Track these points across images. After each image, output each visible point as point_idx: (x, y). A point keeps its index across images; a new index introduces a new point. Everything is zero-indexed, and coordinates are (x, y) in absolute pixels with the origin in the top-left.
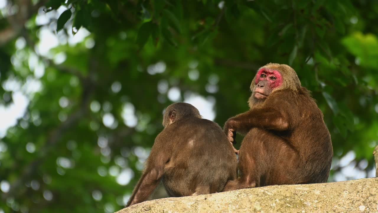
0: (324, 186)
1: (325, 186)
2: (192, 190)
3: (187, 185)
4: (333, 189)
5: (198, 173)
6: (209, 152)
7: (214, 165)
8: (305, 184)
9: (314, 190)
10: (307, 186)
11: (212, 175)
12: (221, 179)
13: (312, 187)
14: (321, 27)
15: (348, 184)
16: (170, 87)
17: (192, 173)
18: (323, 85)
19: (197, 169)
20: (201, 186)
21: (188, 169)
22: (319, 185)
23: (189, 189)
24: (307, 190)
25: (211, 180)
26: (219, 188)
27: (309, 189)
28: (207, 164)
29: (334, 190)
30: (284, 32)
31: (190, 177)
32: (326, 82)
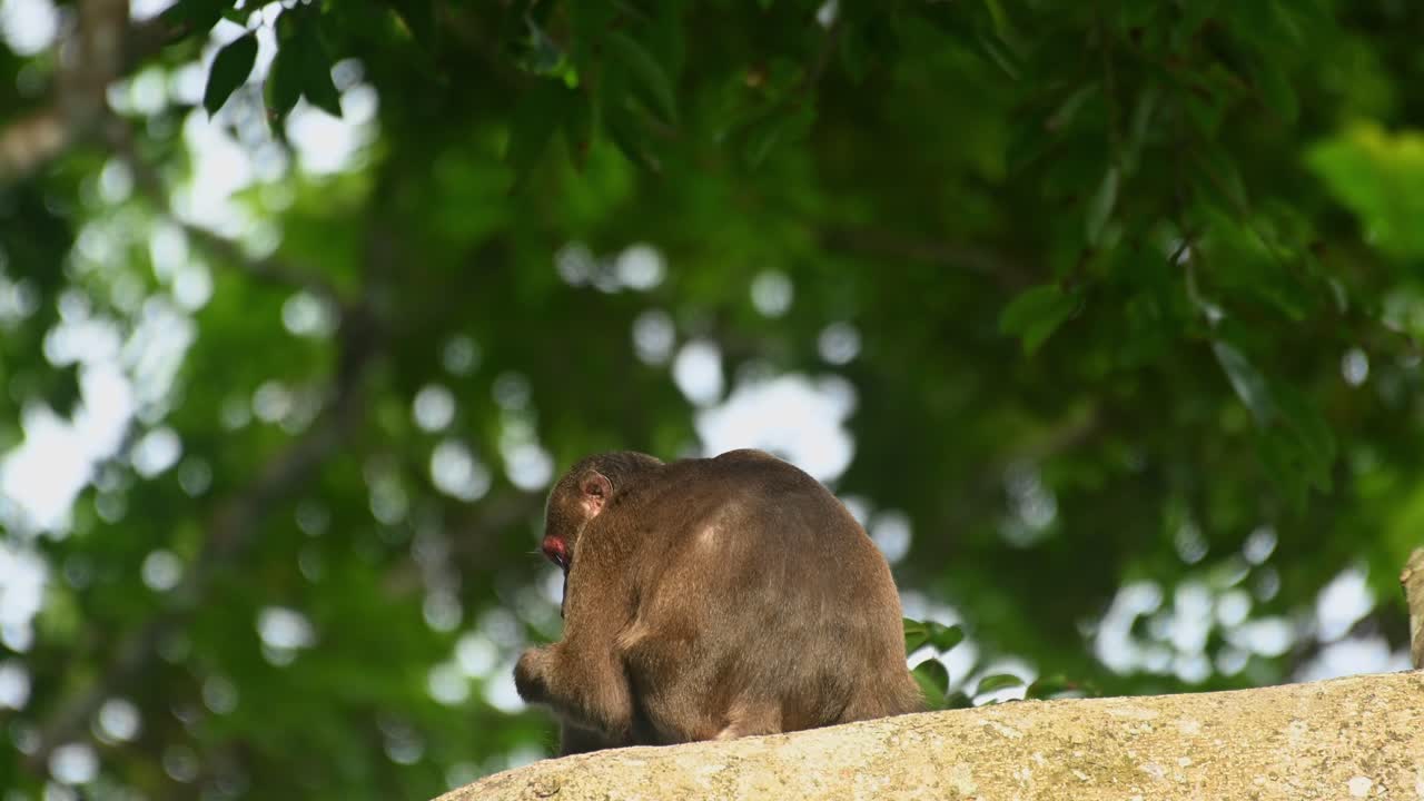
0: (1215, 705)
1: (1221, 702)
2: (714, 716)
3: (696, 699)
4: (1248, 714)
5: (735, 655)
6: (778, 573)
7: (798, 621)
8: (1144, 697)
9: (1177, 717)
10: (1150, 704)
11: (792, 663)
12: (825, 678)
13: (1168, 705)
14: (1206, 96)
15: (1306, 697)
16: (681, 341)
17: (715, 654)
18: (1215, 314)
19: (731, 639)
20: (748, 701)
21: (699, 640)
22: (1195, 701)
23: (704, 713)
24: (1149, 718)
25: (787, 683)
26: (817, 711)
27: (1156, 714)
28: (771, 620)
29: (1251, 718)
30: (1065, 116)
31: (707, 669)
32: (1227, 304)
